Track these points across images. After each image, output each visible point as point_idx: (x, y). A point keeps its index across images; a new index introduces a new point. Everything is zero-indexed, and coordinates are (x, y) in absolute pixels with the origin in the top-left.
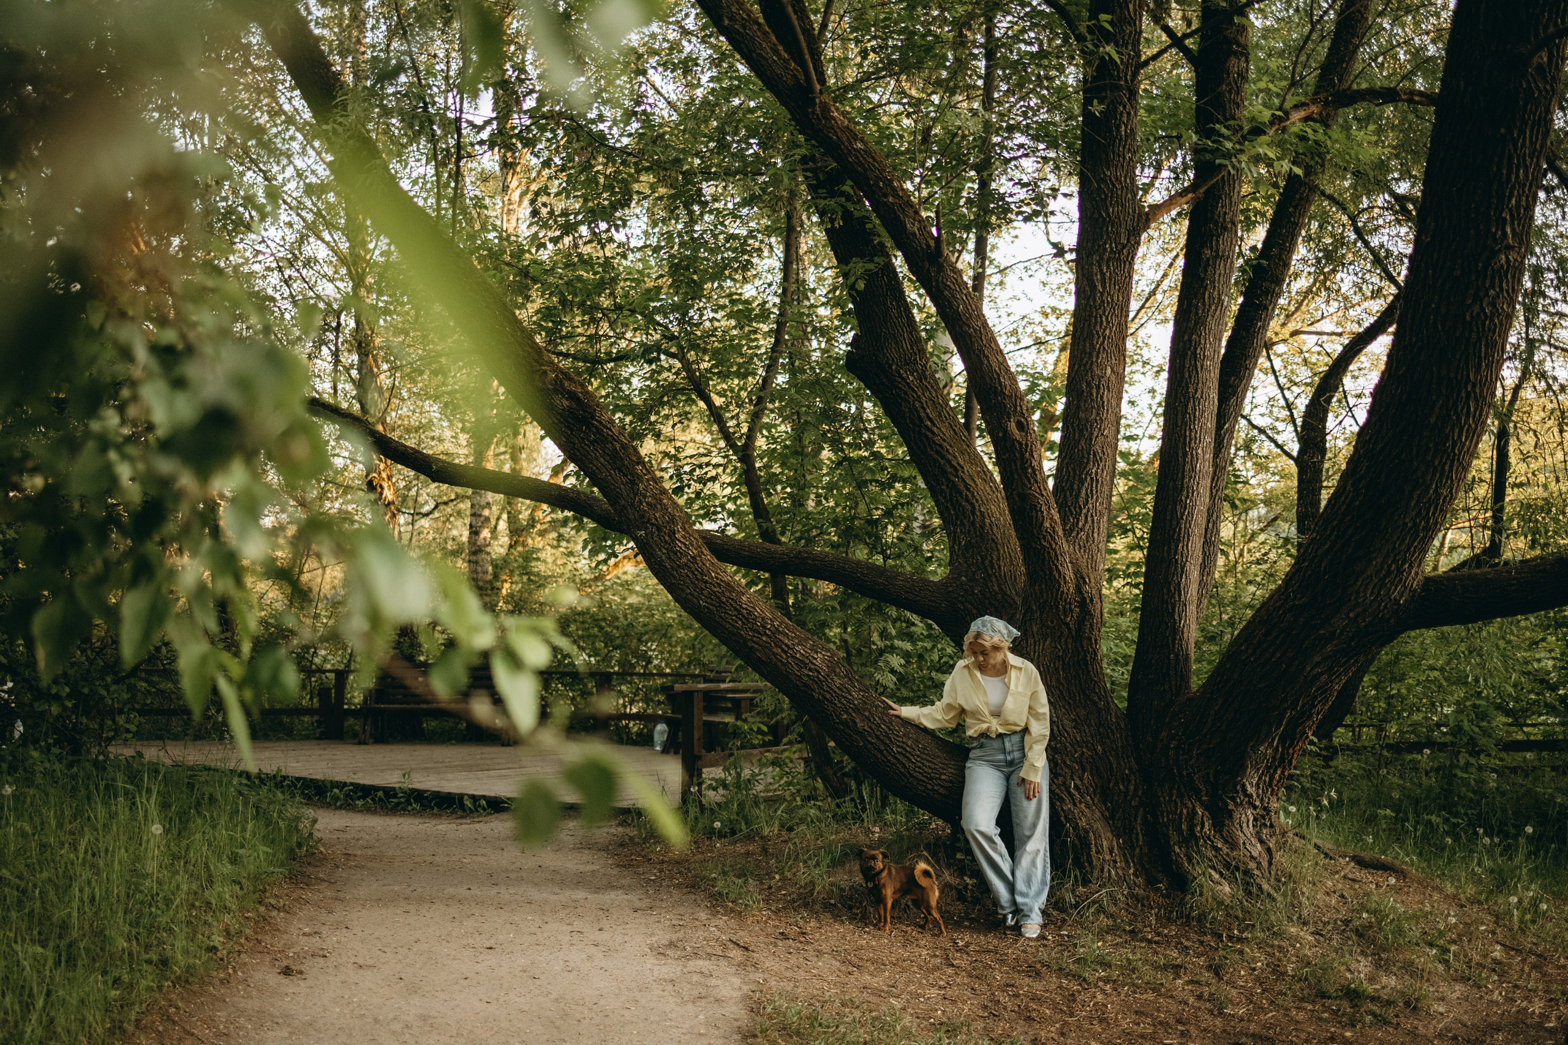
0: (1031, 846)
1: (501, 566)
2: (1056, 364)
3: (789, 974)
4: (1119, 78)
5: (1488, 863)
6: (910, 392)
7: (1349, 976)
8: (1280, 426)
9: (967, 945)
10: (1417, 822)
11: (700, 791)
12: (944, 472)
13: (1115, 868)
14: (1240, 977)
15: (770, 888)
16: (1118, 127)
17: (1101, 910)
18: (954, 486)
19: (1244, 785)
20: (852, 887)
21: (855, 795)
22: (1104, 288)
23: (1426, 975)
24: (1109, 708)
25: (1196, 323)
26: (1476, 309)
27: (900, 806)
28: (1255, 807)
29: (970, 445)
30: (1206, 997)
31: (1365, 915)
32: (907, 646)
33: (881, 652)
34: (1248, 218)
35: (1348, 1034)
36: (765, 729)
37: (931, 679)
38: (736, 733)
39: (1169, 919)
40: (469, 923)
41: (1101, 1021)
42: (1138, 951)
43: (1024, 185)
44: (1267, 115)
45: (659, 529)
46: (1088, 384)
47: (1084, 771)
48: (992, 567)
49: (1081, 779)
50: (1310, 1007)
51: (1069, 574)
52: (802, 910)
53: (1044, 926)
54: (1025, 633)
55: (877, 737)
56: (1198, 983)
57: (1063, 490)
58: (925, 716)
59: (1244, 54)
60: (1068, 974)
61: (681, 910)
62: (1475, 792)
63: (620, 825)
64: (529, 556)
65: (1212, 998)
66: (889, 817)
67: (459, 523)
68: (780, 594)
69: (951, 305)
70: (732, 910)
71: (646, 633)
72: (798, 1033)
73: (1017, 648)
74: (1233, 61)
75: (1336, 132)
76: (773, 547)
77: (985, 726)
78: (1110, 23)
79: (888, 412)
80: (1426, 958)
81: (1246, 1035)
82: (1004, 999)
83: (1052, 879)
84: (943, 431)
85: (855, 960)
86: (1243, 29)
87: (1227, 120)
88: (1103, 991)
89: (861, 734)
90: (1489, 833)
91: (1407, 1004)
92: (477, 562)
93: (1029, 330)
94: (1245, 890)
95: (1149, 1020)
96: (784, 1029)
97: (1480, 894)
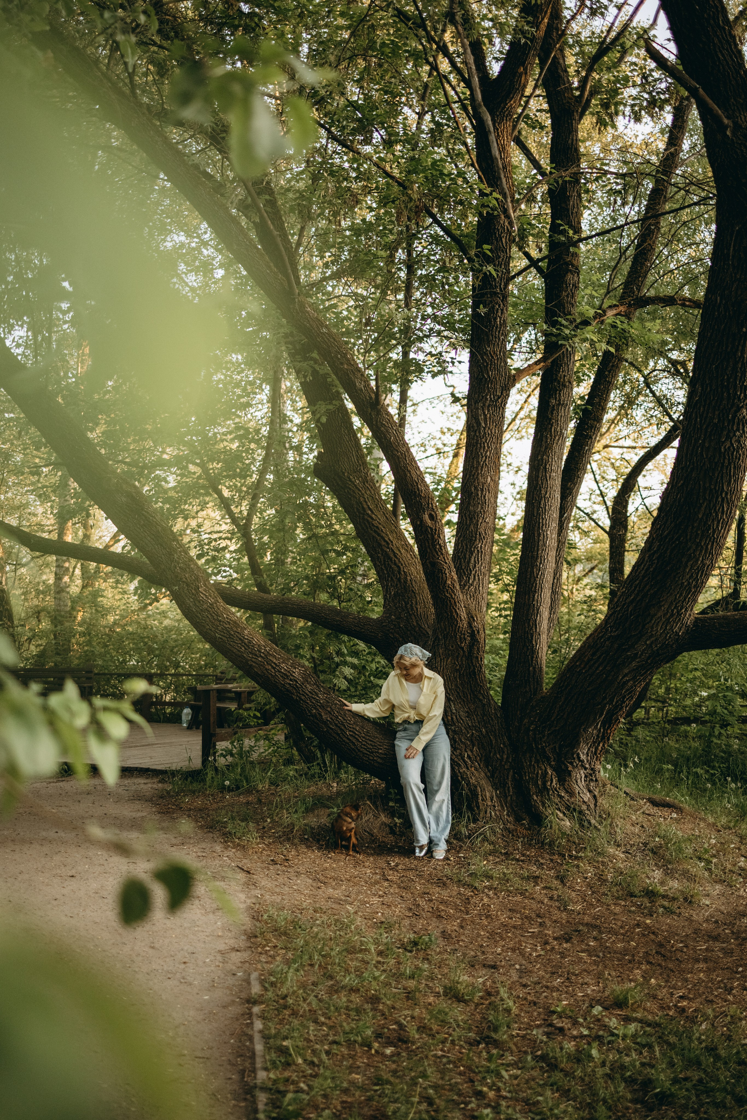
0: (438, 797)
1: (77, 601)
2: (450, 466)
3: (277, 890)
4: (496, 287)
5: (734, 800)
6: (357, 491)
7: (648, 881)
8: (596, 507)
9: (397, 865)
10: (688, 773)
11: (215, 760)
12: (380, 545)
13: (495, 810)
14: (577, 883)
15: (264, 828)
16: (495, 319)
17: (485, 839)
18: (387, 555)
19: (578, 754)
20: (319, 827)
21: (320, 761)
22: (486, 424)
23: (697, 879)
24: (490, 703)
25: (546, 448)
26: (728, 444)
27: (350, 768)
28: (586, 769)
29: (397, 526)
30: (556, 898)
31: (657, 839)
32: (355, 661)
33: (338, 665)
34: (578, 377)
35: (648, 921)
36: (259, 715)
37: (371, 682)
38: (239, 718)
39: (530, 845)
40: (57, 858)
41: (487, 917)
42: (510, 866)
43: (433, 355)
44: (591, 312)
45: (188, 585)
46: (476, 488)
47: (473, 746)
48: (412, 609)
49: (472, 751)
50: (623, 903)
51: (464, 615)
52: (285, 843)
53: (448, 851)
54: (434, 654)
55: (336, 725)
56: (550, 888)
57: (459, 558)
58: (368, 709)
59: (577, 271)
60: (464, 885)
61: (204, 845)
62: (724, 752)
63: (160, 782)
64: (97, 594)
65: (559, 899)
66: (343, 776)
67: (48, 570)
68: (268, 626)
69: (386, 438)
70: (239, 845)
71: (177, 646)
72: (285, 934)
73: (430, 665)
74: (569, 276)
75: (636, 324)
76: (265, 596)
77: (406, 715)
78: (490, 250)
79: (341, 503)
80: (698, 868)
81: (582, 924)
82: (422, 903)
83: (453, 819)
84: (379, 518)
85: (322, 878)
86: (576, 255)
87: (566, 315)
88: (488, 896)
89: (325, 723)
90: (735, 781)
91: (685, 899)
92: (60, 599)
93: (432, 443)
94: (580, 824)
95: (518, 915)
96: (276, 930)
97: (730, 822)
